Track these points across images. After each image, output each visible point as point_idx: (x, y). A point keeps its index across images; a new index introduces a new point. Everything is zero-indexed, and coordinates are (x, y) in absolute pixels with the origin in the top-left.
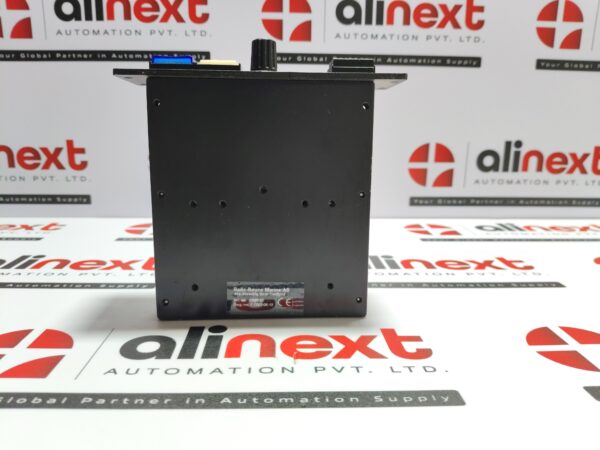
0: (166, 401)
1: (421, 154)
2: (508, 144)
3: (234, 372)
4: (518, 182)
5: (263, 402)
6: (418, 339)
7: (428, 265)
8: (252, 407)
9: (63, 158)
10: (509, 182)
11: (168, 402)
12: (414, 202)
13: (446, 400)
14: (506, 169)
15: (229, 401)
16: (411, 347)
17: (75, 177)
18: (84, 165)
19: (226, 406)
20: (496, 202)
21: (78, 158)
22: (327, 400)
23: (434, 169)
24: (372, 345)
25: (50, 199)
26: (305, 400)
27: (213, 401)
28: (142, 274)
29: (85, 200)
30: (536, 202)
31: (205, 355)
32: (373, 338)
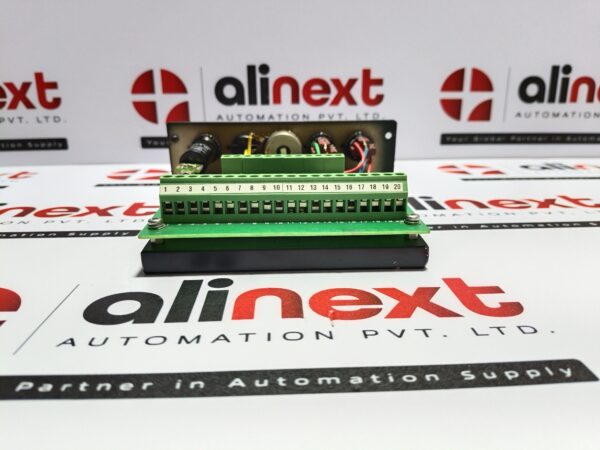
0: (145, 386)
1: (455, 81)
2: (555, 70)
3: (247, 340)
4: (566, 115)
5: (293, 384)
6: (497, 290)
7: (480, 205)
8: (278, 393)
9: (32, 94)
10: (556, 115)
11: (149, 387)
12: (447, 139)
14: (552, 100)
15: (242, 384)
16: (491, 301)
17: (47, 118)
18: (56, 103)
19: (237, 392)
20: (540, 139)
21: (50, 95)
22: (391, 379)
23: (470, 99)
24: (436, 300)
26: (357, 380)
27: (216, 384)
28: (123, 220)
29: (60, 145)
30: (585, 139)
31: (204, 317)
32: (435, 290)
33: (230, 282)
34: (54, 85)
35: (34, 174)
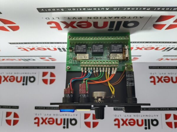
0: (125, 9)
1: (52, 81)
2: (26, 84)
3: (105, 17)
4: (23, 73)
5: (97, 9)
6: (51, 27)
7: (49, 49)
8: (100, 7)
9: (157, 80)
10: (26, 73)
12: (54, 67)
13: (42, 10)
14: (27, 77)
15: (106, 9)
16: (53, 25)
17: (153, 74)
18: (151, 78)
19: (107, 7)
21: (152, 79)
22: (77, 9)
23: (48, 77)
25: (161, 68)
27: (111, 9)
28: (133, 46)
29: (151, 67)
30: (18, 67)
31: (114, 22)
32: (65, 27)
33: (109, 30)
34: (151, 82)
35: (157, 60)
